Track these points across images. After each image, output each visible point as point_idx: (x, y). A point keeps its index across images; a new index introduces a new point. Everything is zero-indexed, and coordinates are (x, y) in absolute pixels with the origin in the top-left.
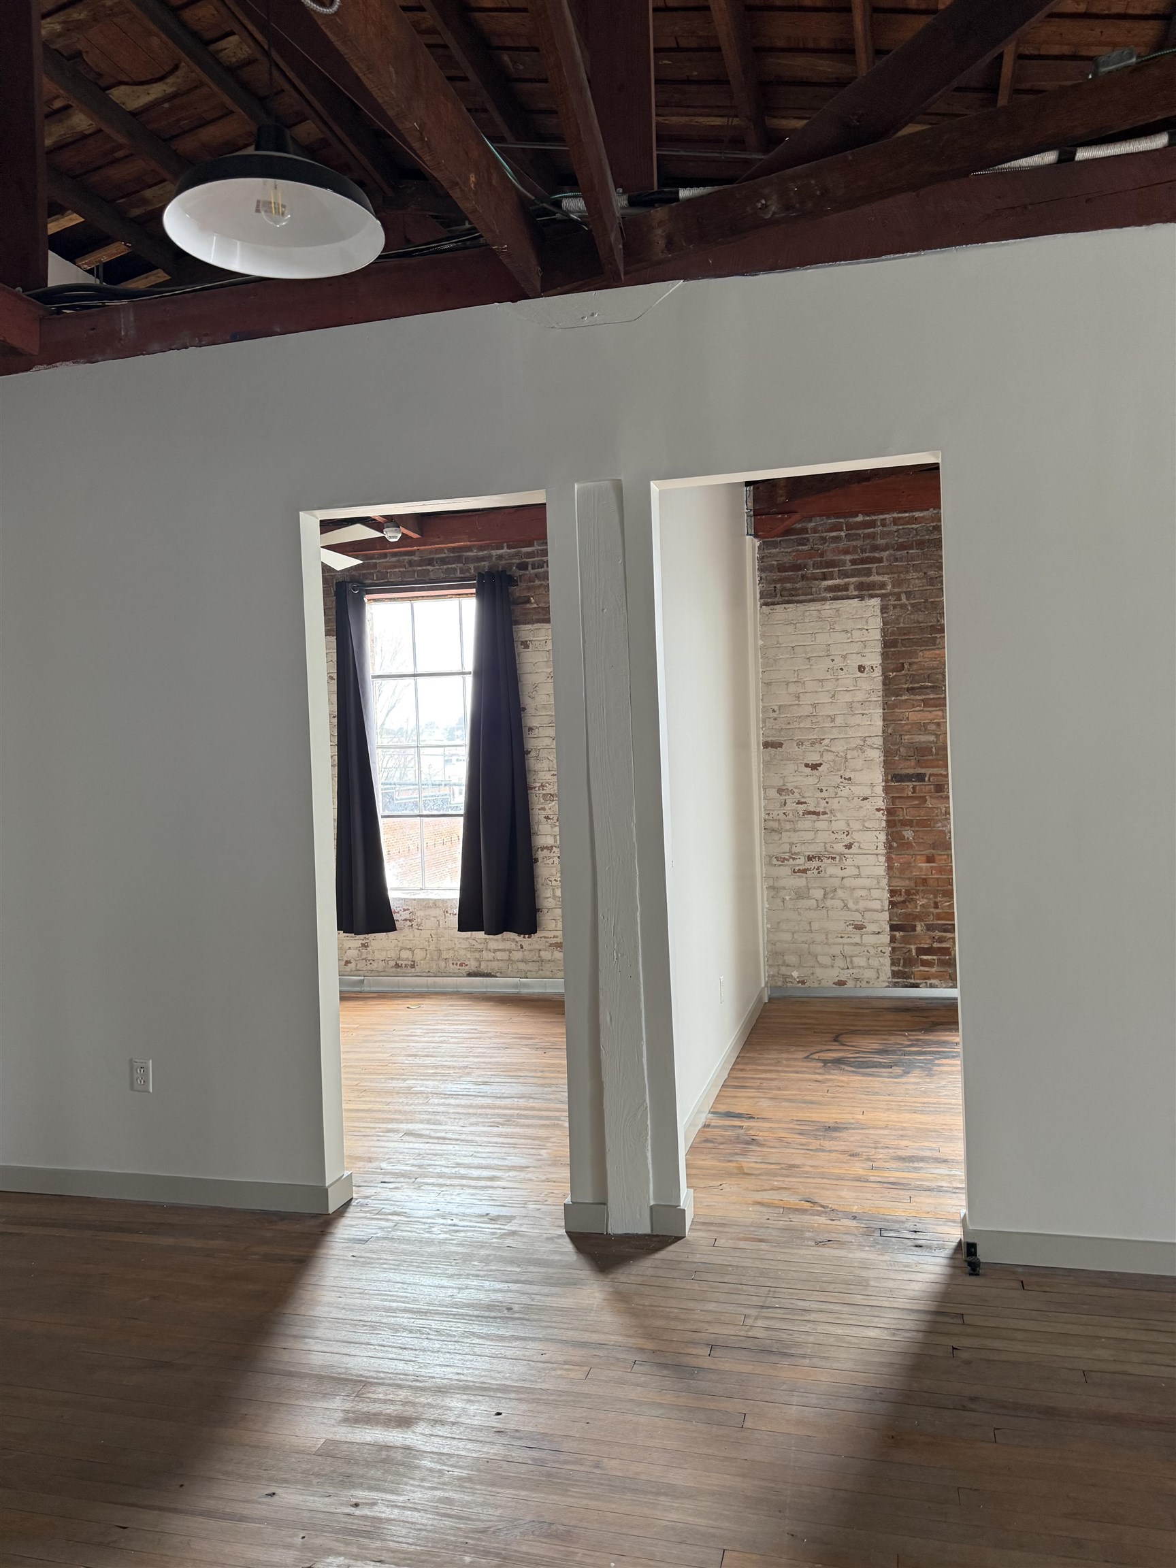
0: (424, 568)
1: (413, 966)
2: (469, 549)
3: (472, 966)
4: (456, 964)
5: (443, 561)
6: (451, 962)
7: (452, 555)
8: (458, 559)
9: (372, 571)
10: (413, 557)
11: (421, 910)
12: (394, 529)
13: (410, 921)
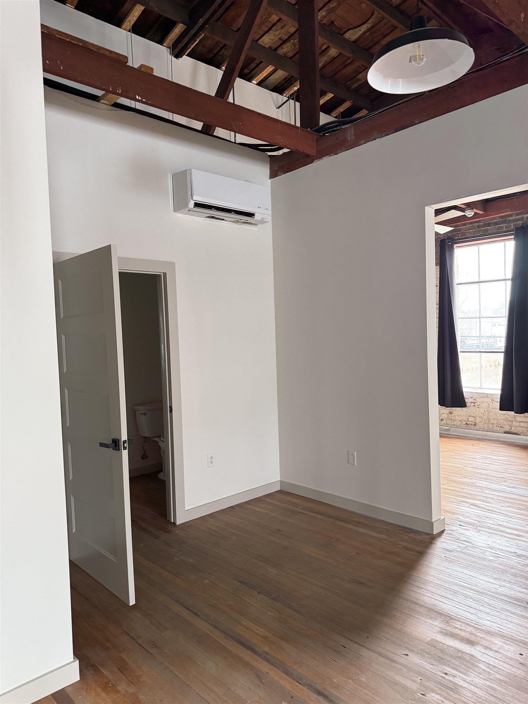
0: (486, 228)
1: (475, 425)
2: (511, 215)
3: (507, 428)
4: (498, 426)
5: (496, 224)
6: (495, 425)
7: (501, 220)
8: (505, 222)
9: (458, 233)
10: (480, 223)
11: (479, 398)
12: (470, 210)
13: (474, 403)
